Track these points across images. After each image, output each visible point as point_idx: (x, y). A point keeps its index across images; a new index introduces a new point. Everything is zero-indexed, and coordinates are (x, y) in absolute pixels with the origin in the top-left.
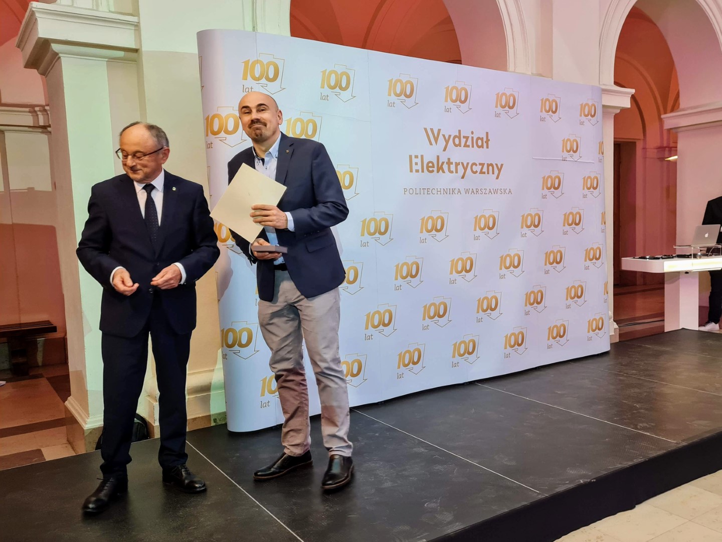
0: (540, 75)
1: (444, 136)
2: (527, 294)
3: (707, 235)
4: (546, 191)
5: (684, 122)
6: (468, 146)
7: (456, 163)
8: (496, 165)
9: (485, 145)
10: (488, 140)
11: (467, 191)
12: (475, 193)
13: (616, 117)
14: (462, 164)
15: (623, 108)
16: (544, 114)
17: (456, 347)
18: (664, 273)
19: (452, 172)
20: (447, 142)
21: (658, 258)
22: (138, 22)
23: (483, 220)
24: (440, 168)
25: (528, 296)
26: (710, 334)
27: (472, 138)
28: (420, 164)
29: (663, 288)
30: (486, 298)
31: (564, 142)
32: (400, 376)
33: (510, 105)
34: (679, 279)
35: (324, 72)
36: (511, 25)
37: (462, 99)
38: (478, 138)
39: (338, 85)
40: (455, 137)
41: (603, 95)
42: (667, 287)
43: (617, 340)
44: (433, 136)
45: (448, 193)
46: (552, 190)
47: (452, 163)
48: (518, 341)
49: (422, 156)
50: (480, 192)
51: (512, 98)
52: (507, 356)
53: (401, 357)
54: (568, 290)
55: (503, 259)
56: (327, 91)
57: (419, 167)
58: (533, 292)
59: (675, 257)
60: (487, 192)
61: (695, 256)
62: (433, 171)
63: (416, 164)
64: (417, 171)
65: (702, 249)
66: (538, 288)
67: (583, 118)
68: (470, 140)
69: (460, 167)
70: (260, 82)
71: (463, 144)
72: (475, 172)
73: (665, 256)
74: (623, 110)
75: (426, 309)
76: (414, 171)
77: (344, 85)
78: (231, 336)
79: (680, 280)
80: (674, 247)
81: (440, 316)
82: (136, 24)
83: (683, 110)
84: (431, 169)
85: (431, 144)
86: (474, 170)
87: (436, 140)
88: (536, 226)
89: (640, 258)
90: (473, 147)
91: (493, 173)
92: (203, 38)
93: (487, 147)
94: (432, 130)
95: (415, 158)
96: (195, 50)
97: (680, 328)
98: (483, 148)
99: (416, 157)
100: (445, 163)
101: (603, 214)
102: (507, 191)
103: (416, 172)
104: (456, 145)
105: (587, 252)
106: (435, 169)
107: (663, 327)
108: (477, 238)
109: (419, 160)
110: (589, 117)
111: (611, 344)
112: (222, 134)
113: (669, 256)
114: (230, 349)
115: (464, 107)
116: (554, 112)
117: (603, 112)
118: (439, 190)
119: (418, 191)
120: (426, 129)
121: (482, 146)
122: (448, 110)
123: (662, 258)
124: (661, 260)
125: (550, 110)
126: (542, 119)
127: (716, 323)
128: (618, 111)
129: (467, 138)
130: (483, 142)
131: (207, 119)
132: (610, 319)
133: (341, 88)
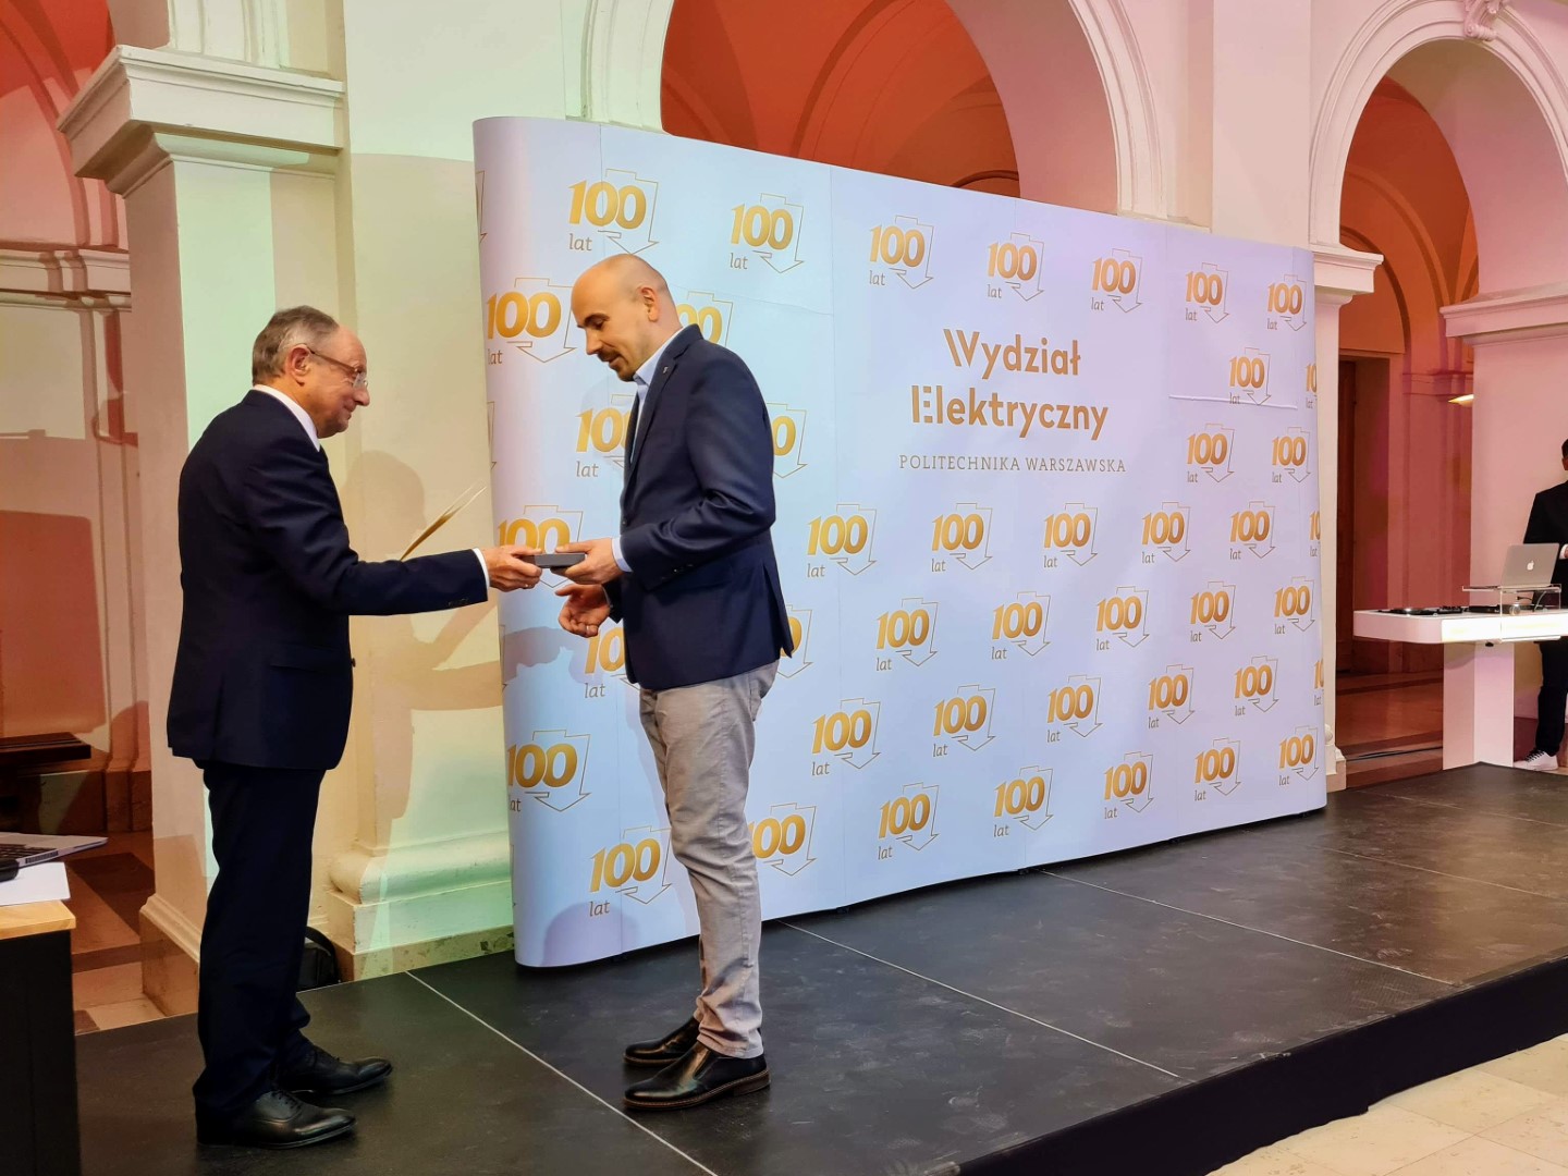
0: (1186, 221)
1: (985, 346)
2: (1153, 684)
3: (1530, 566)
4: (1196, 467)
5: (1486, 324)
6: (1036, 369)
7: (1009, 404)
8: (1094, 409)
9: (1070, 366)
10: (1076, 358)
11: (1031, 464)
12: (1049, 468)
13: (1345, 313)
14: (1023, 405)
15: (1357, 292)
16: (1194, 305)
17: (1004, 794)
18: (1441, 647)
19: (1000, 423)
20: (992, 359)
21: (1430, 613)
22: (343, 93)
23: (1064, 525)
24: (976, 415)
25: (1155, 688)
26: (1540, 776)
27: (1044, 351)
28: (934, 404)
29: (1441, 680)
30: (1068, 690)
31: (1236, 364)
32: (884, 854)
33: (1124, 284)
34: (1473, 658)
35: (739, 210)
36: (1126, 113)
37: (1025, 271)
38: (1057, 353)
39: (767, 237)
40: (1009, 349)
41: (1316, 264)
42: (1449, 675)
43: (1343, 786)
44: (963, 347)
45: (992, 466)
46: (1209, 464)
47: (1001, 404)
48: (1135, 785)
49: (939, 388)
50: (1058, 466)
51: (1127, 271)
52: (1111, 814)
53: (888, 812)
54: (1241, 678)
55: (1104, 610)
56: (743, 248)
57: (932, 412)
58: (1166, 679)
59: (1466, 610)
60: (1075, 464)
61: (1507, 610)
62: (961, 420)
63: (927, 404)
64: (929, 419)
65: (1521, 595)
66: (1177, 671)
67: (1275, 315)
68: (1039, 355)
69: (1018, 414)
70: (607, 227)
71: (1024, 364)
72: (1050, 425)
73: (1445, 607)
74: (1359, 298)
75: (943, 711)
76: (922, 419)
77: (779, 237)
78: (530, 760)
79: (1476, 660)
80: (1464, 590)
81: (971, 728)
82: (337, 95)
83: (1486, 298)
84: (957, 416)
85: (958, 364)
86: (1048, 420)
87: (969, 354)
88: (1175, 540)
89: (1392, 612)
90: (1045, 370)
91: (1087, 427)
92: (486, 133)
93: (1075, 372)
94: (960, 334)
95: (925, 392)
96: (468, 154)
97: (1476, 761)
98: (1066, 373)
99: (927, 390)
100: (987, 404)
101: (1316, 517)
102: (1115, 466)
103: (926, 421)
104: (1010, 367)
105: (1281, 597)
106: (966, 416)
107: (1440, 761)
108: (1051, 563)
109: (932, 397)
110: (1288, 313)
111: (1328, 794)
112: (524, 335)
113: (1453, 608)
114: (529, 789)
115: (1029, 287)
116: (1215, 302)
117: (1317, 301)
118: (973, 460)
119: (930, 463)
120: (947, 333)
121: (1064, 370)
122: (995, 294)
123: (1439, 613)
124: (1436, 617)
125: (1207, 296)
126: (1191, 316)
127: (1551, 754)
128: (1349, 300)
129: (1033, 352)
130: (1067, 362)
131: (492, 302)
132: (1327, 740)
133: (775, 245)
